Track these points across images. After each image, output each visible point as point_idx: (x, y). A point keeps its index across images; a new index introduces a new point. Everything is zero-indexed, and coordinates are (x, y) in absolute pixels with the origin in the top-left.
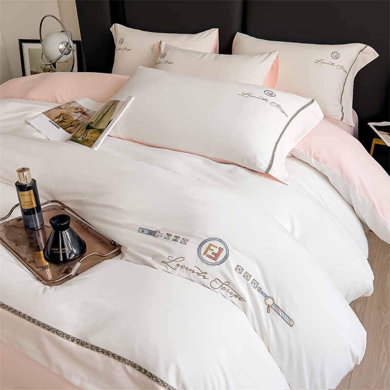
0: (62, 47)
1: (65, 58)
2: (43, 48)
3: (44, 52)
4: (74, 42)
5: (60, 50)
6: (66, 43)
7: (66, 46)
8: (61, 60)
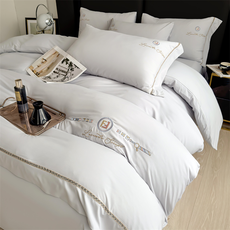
0: (47, 21)
1: (48, 27)
2: (37, 22)
3: (38, 25)
4: (54, 19)
5: (46, 23)
6: (49, 20)
7: (50, 21)
8: (46, 29)
